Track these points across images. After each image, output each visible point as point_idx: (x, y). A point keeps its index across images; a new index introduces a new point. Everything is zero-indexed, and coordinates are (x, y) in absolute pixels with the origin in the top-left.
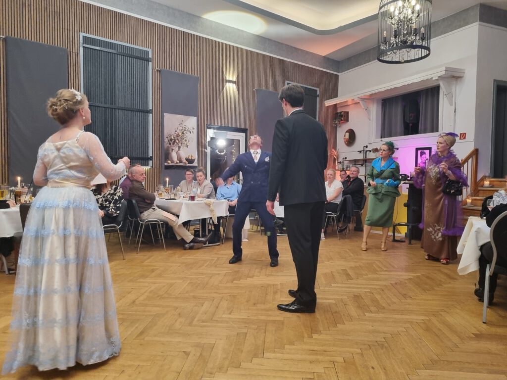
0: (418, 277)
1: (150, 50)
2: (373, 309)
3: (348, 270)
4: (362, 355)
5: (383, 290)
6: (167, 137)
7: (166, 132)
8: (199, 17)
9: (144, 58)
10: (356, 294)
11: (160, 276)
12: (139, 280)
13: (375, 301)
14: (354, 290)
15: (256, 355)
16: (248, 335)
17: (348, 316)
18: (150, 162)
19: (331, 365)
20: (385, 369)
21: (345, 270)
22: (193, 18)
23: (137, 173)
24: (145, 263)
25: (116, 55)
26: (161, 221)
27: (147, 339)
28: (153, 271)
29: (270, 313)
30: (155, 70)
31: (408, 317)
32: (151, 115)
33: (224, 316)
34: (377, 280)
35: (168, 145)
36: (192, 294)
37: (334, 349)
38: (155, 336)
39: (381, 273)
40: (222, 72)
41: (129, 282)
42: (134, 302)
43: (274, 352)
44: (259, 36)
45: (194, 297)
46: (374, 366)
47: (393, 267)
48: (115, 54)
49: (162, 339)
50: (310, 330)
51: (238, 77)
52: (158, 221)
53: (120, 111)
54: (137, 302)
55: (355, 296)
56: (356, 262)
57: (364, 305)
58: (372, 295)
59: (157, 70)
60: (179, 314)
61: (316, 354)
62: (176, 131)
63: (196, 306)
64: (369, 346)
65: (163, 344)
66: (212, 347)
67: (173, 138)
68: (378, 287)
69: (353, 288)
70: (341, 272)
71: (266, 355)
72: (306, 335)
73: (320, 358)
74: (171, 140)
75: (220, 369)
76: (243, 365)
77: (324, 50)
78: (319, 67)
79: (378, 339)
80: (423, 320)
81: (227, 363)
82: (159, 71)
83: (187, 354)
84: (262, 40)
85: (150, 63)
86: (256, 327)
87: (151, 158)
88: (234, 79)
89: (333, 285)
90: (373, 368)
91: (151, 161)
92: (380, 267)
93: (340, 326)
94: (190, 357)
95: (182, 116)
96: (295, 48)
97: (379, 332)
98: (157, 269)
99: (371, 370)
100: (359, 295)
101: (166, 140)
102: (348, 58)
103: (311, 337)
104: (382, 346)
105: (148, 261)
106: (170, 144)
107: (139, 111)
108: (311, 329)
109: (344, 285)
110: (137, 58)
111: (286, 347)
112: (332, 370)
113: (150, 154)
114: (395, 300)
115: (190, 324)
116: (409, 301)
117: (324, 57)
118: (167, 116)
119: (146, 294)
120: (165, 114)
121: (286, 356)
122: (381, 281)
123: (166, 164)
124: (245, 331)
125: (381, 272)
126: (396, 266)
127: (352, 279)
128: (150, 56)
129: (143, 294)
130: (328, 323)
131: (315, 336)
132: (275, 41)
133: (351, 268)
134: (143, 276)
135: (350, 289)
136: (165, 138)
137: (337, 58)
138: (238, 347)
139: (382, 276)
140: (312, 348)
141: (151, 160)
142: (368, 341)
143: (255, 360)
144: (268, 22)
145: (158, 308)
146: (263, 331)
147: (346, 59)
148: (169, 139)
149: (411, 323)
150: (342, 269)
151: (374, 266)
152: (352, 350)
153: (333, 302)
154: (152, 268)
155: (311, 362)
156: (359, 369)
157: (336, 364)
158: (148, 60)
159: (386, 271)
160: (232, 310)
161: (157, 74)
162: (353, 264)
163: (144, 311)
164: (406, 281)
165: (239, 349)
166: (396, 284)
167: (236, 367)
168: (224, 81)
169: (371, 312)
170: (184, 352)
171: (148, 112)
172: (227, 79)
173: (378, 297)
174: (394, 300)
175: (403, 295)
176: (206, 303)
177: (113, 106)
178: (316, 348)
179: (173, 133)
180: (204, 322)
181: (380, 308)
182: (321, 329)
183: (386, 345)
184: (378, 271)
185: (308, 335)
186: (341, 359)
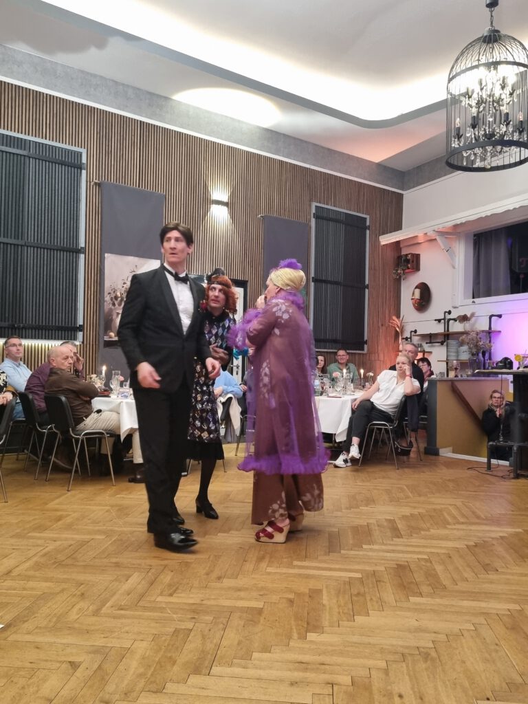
0: (517, 534)
1: (84, 151)
2: (425, 589)
3: (398, 521)
4: (386, 672)
5: (450, 557)
6: (109, 293)
7: (108, 284)
8: (167, 99)
9: (72, 164)
10: (402, 563)
11: (69, 527)
12: (29, 534)
13: (431, 576)
14: (401, 555)
15: (197, 671)
16: (192, 634)
17: (377, 602)
18: (80, 335)
19: (328, 690)
20: (422, 699)
21: (392, 522)
22: (158, 101)
23: (57, 356)
24: (52, 505)
25: (27, 159)
26: (107, 434)
27: (13, 638)
28: (59, 519)
29: (242, 594)
30: (92, 184)
31: (483, 605)
32: (82, 256)
33: (160, 599)
34: (446, 538)
35: (111, 306)
36: (114, 560)
37: (340, 660)
38: (29, 633)
39: (454, 527)
40: (206, 187)
41: (12, 537)
42: (10, 572)
43: (231, 665)
44: (267, 130)
45: (117, 565)
46: (403, 693)
47: (478, 517)
48: (25, 156)
49: (39, 639)
50: (306, 626)
51: (233, 195)
52: (103, 434)
53: (31, 250)
54: (14, 574)
55: (399, 566)
56: (415, 508)
57: (412, 583)
58: (429, 564)
59: (96, 183)
60: (83, 594)
61: (306, 670)
62: (124, 283)
63: (116, 580)
64: (403, 654)
65: (38, 648)
66: (123, 654)
67: (119, 294)
68: (443, 551)
69: (399, 552)
70: (385, 524)
71: (215, 670)
72: (295, 635)
73: (310, 676)
74: (116, 298)
75: (125, 694)
76: (170, 687)
77: (378, 154)
78: (370, 181)
79: (422, 644)
80: (509, 610)
81: (142, 683)
82: (98, 185)
83: (74, 666)
84: (274, 136)
85: (84, 172)
86: (212, 618)
87: (81, 328)
88: (225, 198)
89: (364, 546)
90: (401, 696)
91: (81, 333)
92: (454, 518)
93: (360, 619)
94: (79, 673)
95: (136, 259)
96: (329, 149)
97: (426, 631)
98: (69, 515)
99: (397, 699)
100: (406, 563)
101: (107, 298)
102: (418, 167)
103: (303, 637)
104: (426, 657)
105: (57, 501)
106: (114, 304)
107: (63, 250)
108: (308, 624)
109: (384, 547)
110: (62, 163)
111: (255, 655)
112: (327, 699)
113: (80, 322)
114: (468, 574)
115: (96, 613)
116: (493, 576)
117: (379, 165)
118: (109, 258)
119: (35, 559)
120: (106, 255)
121: (251, 672)
122: (450, 540)
123: (106, 338)
124: (190, 625)
125: (454, 524)
126: (483, 516)
127: (399, 536)
128: (84, 160)
129: (29, 559)
130: (339, 613)
131: (311, 636)
132: (295, 138)
133: (404, 517)
134: (40, 528)
135: (392, 555)
136: (106, 294)
137: (400, 166)
138: (169, 655)
139: (455, 532)
140: (301, 658)
141: (81, 331)
142: (402, 647)
143: (194, 680)
144: (282, 108)
145: (48, 584)
146: (221, 626)
147: (414, 168)
148: (113, 296)
149: (486, 614)
150: (386, 520)
151: (445, 514)
152: (371, 663)
153: (358, 575)
154: (59, 513)
155: (292, 684)
156: (376, 697)
157: (336, 688)
158: (80, 167)
159: (463, 523)
160: (177, 588)
161: (95, 190)
162: (406, 511)
163: (24, 589)
164: (494, 542)
165: (170, 657)
166: (476, 546)
167: (155, 692)
168: (208, 202)
169: (421, 595)
170: (70, 662)
171: (78, 251)
172: (214, 199)
173: (439, 568)
174: (466, 575)
175: (483, 567)
176: (136, 575)
177: (20, 242)
178: (306, 658)
179: (120, 287)
180: (122, 609)
181: (437, 587)
182: (326, 623)
183: (433, 654)
184: (449, 524)
185: (299, 634)
186: (346, 680)
